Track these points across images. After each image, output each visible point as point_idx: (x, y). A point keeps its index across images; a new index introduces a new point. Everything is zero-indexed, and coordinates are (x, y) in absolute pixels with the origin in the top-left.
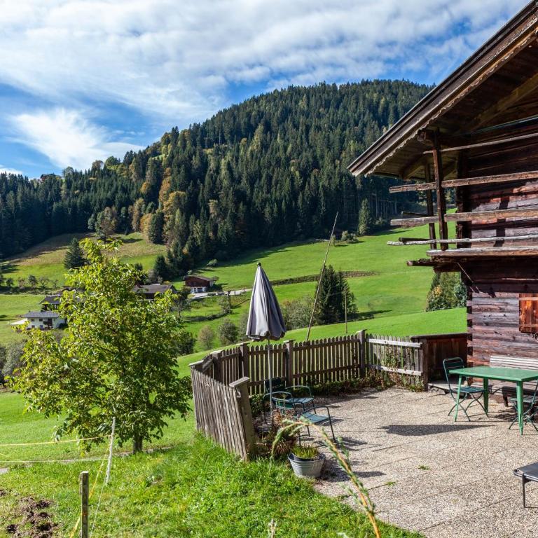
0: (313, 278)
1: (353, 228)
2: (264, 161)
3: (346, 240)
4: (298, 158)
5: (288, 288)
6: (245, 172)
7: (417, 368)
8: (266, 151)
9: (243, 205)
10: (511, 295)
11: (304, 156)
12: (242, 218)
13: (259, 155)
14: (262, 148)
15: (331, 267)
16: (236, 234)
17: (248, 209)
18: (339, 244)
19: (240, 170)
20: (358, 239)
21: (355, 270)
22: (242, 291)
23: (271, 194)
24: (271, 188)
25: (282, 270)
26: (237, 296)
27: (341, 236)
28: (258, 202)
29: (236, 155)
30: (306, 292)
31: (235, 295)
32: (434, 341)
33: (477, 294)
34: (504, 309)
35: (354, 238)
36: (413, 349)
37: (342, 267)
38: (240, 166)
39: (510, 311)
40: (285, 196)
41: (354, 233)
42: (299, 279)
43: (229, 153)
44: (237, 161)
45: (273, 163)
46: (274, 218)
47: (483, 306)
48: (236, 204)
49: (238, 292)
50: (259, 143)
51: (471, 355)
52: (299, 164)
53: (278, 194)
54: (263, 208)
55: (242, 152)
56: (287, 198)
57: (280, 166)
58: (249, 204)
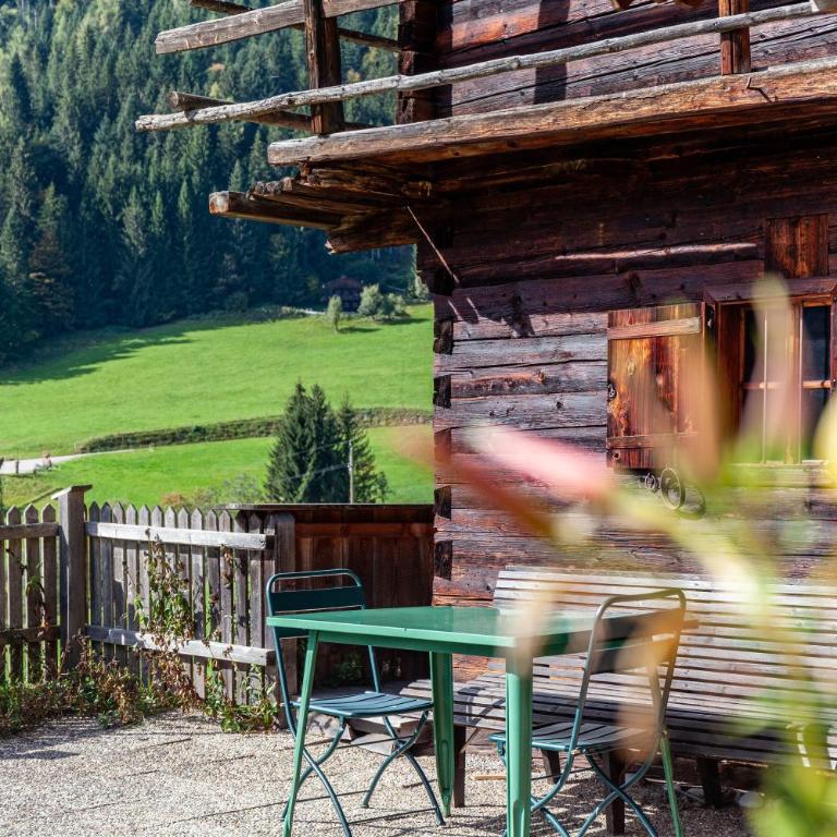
0: (265, 428)
1: (395, 276)
2: (126, 63)
3: (373, 313)
4: (233, 60)
5: (186, 455)
6: (65, 93)
7: (256, 634)
8: (137, 33)
9: (57, 194)
10: (581, 320)
11: (251, 52)
12: (50, 235)
13: (113, 44)
14: (124, 24)
15: (317, 390)
16: (29, 285)
17: (72, 207)
18: (353, 323)
19: (52, 86)
20: (409, 310)
21: (397, 406)
22: (41, 462)
23: (146, 162)
24: (145, 146)
25: (172, 400)
26: (25, 476)
27: (359, 301)
28: (103, 186)
29: (42, 38)
30: (241, 469)
31: (18, 476)
32: (338, 527)
33: (470, 328)
34: (558, 381)
35: (398, 308)
36: (243, 555)
37: (354, 395)
38: (50, 74)
39: (576, 388)
40: (189, 172)
41: (396, 293)
42: (224, 427)
43: (17, 33)
44: (44, 61)
45: (157, 71)
46: (151, 240)
47: (486, 374)
48: (34, 188)
49: (27, 466)
50: (116, 9)
51: (447, 574)
52: (236, 76)
53: (167, 164)
54: (118, 206)
55: (59, 34)
56: (196, 179)
57: (176, 79)
58: (75, 190)
